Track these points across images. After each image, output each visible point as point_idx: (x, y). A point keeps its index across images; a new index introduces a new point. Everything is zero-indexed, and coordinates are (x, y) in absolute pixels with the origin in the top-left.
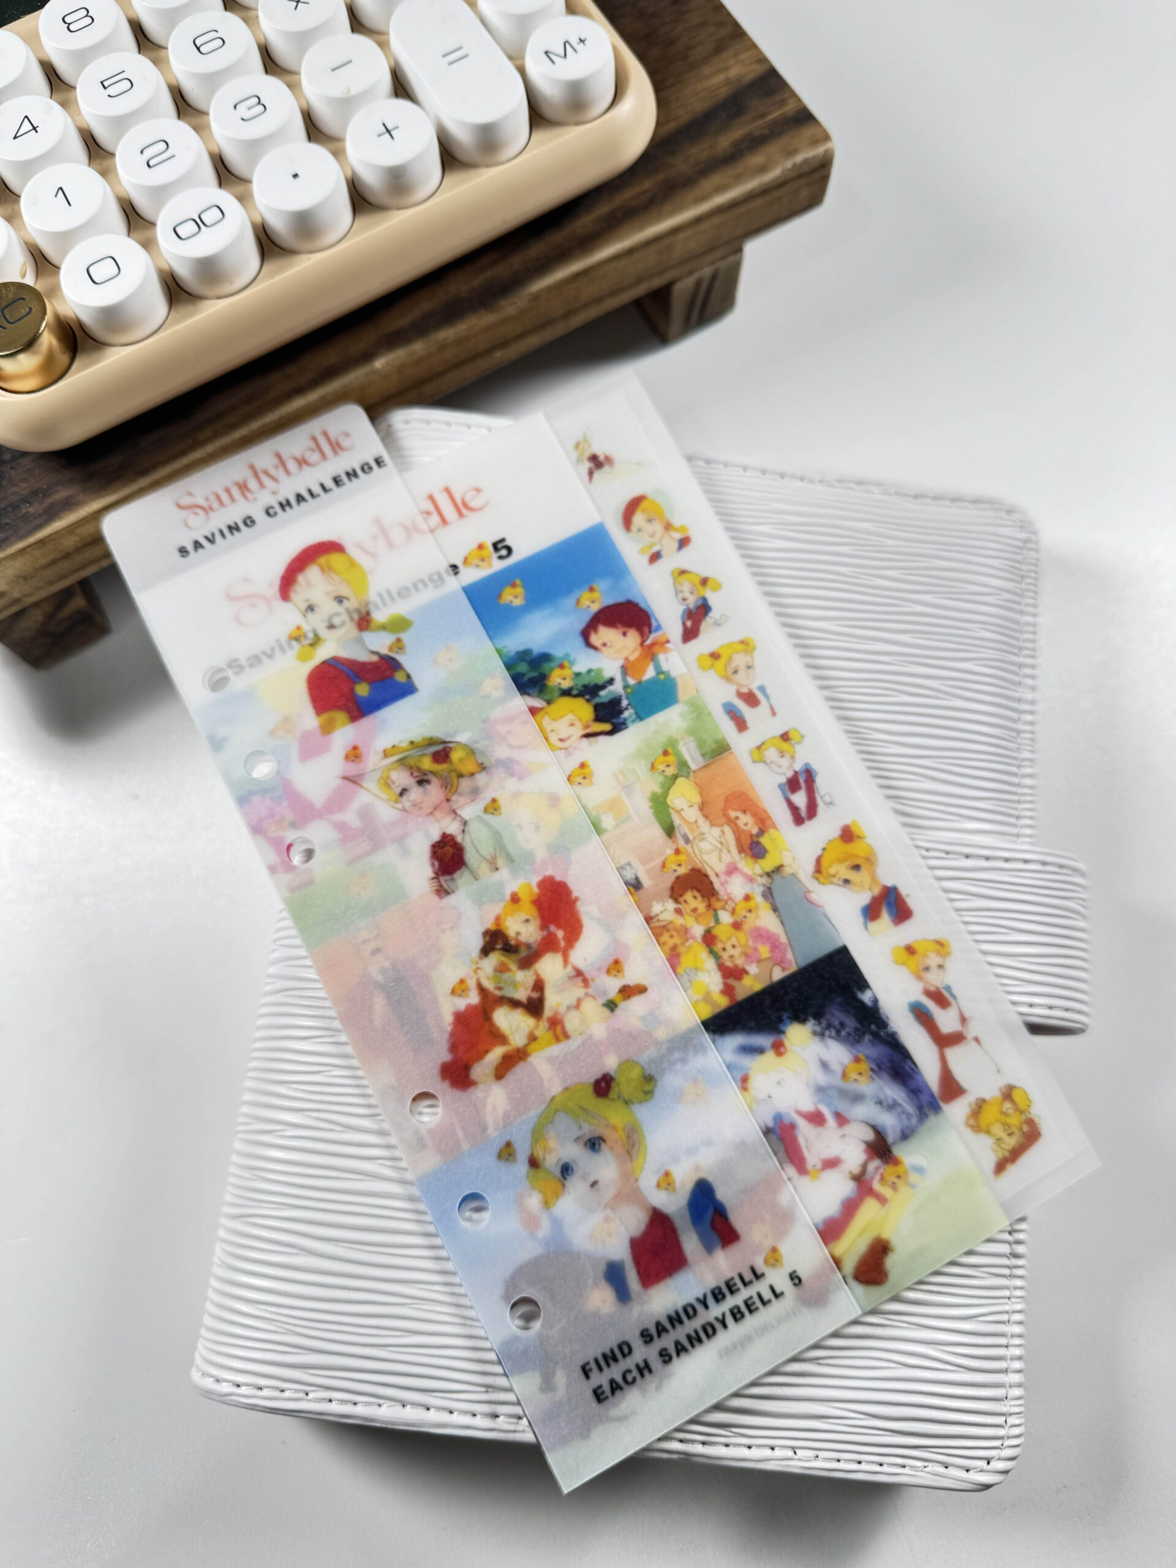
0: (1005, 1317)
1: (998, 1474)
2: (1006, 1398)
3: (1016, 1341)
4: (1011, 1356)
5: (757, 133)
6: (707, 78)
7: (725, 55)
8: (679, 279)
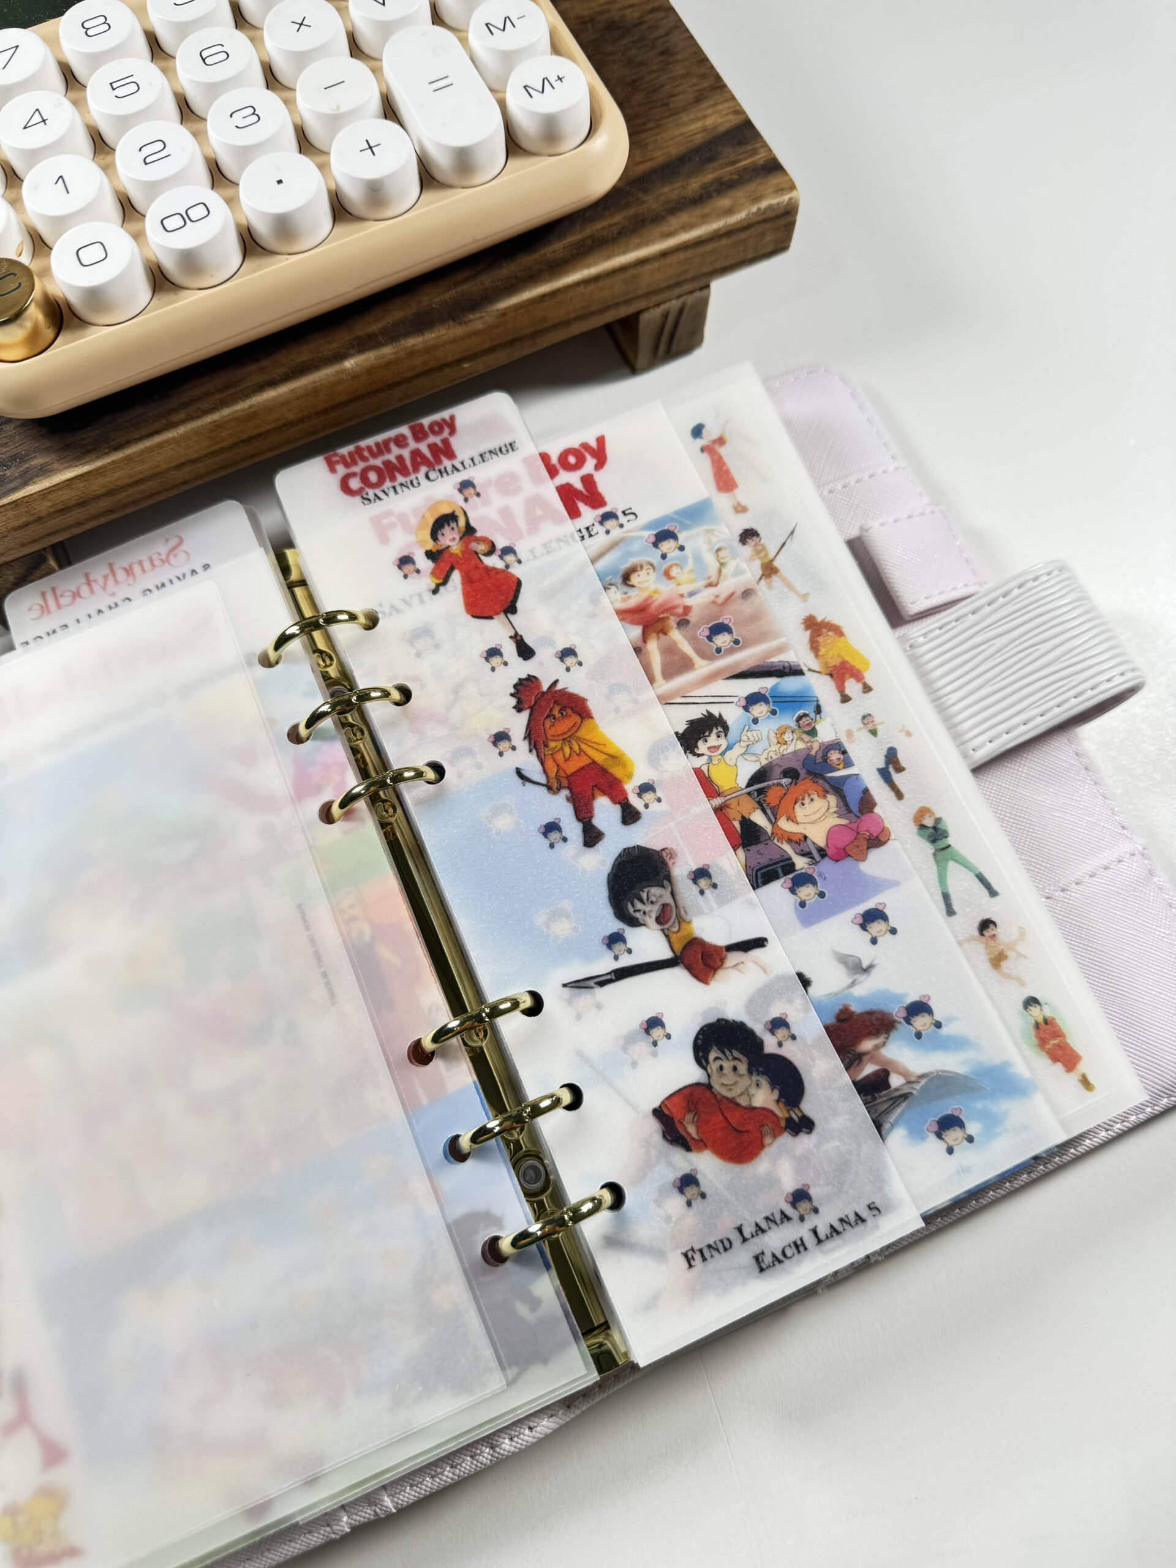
5: (727, 178)
6: (685, 124)
7: (704, 105)
8: (647, 309)
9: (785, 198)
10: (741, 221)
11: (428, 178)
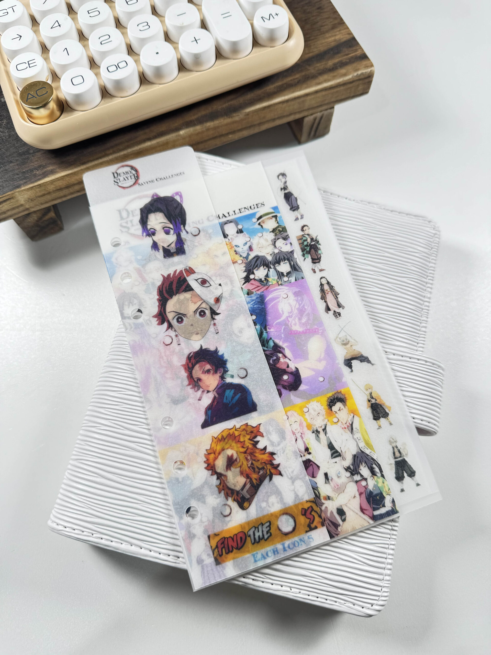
0: (387, 546)
1: (376, 611)
2: (383, 580)
3: (390, 557)
4: (387, 563)
5: (344, 61)
6: (327, 38)
7: (335, 30)
8: (307, 116)
9: (369, 70)
10: (350, 79)
11: (219, 55)
